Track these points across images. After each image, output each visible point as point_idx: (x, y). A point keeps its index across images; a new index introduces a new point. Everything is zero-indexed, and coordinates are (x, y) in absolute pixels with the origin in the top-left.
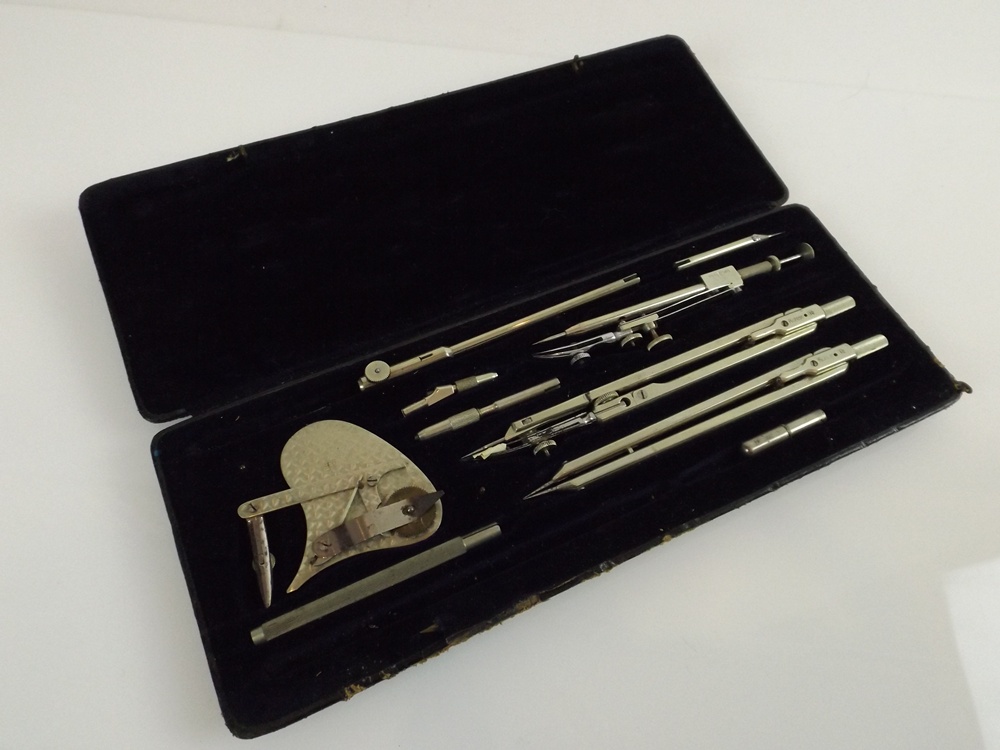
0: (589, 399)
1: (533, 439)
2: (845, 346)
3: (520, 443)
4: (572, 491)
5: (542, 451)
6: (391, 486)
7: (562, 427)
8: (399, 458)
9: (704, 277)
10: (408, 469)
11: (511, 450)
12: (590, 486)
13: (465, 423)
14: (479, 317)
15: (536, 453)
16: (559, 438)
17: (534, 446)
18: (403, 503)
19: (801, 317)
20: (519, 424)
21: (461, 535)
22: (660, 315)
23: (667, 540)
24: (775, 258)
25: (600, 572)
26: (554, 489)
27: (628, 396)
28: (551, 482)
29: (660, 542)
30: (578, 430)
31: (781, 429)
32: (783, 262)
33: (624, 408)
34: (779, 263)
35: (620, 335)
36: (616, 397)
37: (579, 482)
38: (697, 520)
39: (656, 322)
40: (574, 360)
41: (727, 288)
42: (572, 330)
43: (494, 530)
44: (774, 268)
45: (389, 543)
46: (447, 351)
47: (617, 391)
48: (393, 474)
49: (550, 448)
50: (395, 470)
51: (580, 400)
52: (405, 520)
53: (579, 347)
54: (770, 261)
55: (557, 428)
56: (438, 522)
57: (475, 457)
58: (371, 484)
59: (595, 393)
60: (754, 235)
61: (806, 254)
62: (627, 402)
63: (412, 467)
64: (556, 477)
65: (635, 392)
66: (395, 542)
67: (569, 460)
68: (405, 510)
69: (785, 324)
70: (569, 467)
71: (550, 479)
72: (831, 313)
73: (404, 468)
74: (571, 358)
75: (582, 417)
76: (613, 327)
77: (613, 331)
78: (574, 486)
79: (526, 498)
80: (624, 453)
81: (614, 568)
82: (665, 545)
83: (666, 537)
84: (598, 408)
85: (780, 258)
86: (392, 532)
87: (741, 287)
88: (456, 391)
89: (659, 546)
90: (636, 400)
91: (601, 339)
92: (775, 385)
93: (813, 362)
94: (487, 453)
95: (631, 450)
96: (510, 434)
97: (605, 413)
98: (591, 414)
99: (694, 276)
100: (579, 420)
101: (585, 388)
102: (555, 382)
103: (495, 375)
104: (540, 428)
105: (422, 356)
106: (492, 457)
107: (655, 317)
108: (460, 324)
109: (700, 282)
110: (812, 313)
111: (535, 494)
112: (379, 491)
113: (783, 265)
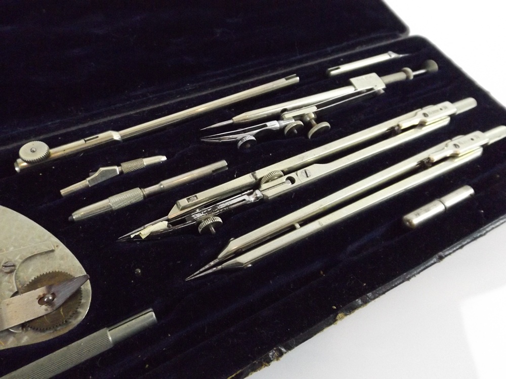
0: (256, 179)
1: (198, 216)
2: (477, 133)
3: (183, 221)
4: (239, 268)
5: (207, 227)
6: (31, 272)
7: (227, 204)
8: (49, 240)
9: (353, 80)
10: (57, 252)
11: (173, 228)
12: (258, 263)
13: (127, 203)
14: (151, 107)
15: (200, 230)
16: (224, 215)
17: (200, 223)
18: (40, 291)
19: (437, 111)
20: (183, 202)
21: (108, 327)
22: (318, 107)
23: (341, 318)
24: (409, 70)
25: (268, 361)
26: (220, 267)
27: (293, 175)
28: (216, 261)
29: (334, 320)
30: (245, 207)
31: (436, 202)
32: (414, 74)
33: (288, 186)
34: (412, 74)
35: (283, 123)
36: (281, 176)
37: (245, 259)
38: (370, 294)
39: (315, 113)
40: (240, 143)
41: (372, 89)
42: (238, 118)
43: (149, 316)
44: (408, 78)
45: (19, 340)
46: (116, 136)
47: (282, 171)
48: (38, 257)
49: (216, 225)
50: (41, 254)
51: (247, 179)
52: (42, 310)
53: (245, 132)
54: (405, 72)
55: (222, 205)
56: (84, 312)
57: (132, 236)
58: (8, 270)
59: (261, 173)
60: (390, 52)
61: (429, 69)
62: (292, 181)
63: (63, 251)
64: (220, 256)
65: (299, 172)
66: (27, 339)
67: (236, 237)
68: (41, 300)
69: (425, 115)
70: (234, 244)
71: (216, 257)
72: (460, 109)
73: (53, 251)
74: (237, 141)
75: (249, 194)
76: (277, 117)
77: (277, 120)
78: (241, 264)
79: (188, 279)
80: (291, 228)
81: (285, 356)
82: (339, 323)
83: (340, 315)
84: (264, 186)
85: (414, 70)
86: (24, 326)
87: (384, 89)
88: (121, 172)
89: (333, 326)
90: (301, 179)
91: (266, 126)
92: (424, 166)
93: (454, 145)
94: (145, 231)
95: (297, 226)
96: (174, 213)
97: (272, 190)
98: (257, 192)
99: (344, 80)
100: (246, 197)
101: (251, 168)
102: (223, 163)
103: (164, 158)
104: (206, 206)
105: (86, 139)
106: (152, 236)
107: (315, 109)
108: (132, 113)
109: (350, 84)
110: (446, 108)
111: (198, 274)
112: (17, 278)
113: (415, 76)
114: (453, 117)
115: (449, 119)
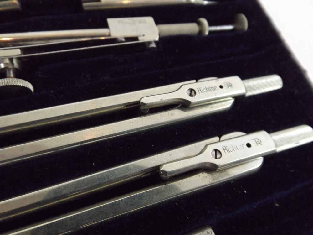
9: (110, 21)
19: (213, 89)
22: (24, 51)
24: (205, 22)
32: (214, 28)
34: (208, 29)
39: (19, 59)
41: (136, 39)
44: (201, 32)
54: (199, 24)
61: (238, 27)
69: (192, 92)
72: (254, 90)
85: (210, 24)
87: (156, 42)
93: (216, 151)
110: (230, 85)
113: (211, 32)
114: (239, 99)
115: (232, 101)
